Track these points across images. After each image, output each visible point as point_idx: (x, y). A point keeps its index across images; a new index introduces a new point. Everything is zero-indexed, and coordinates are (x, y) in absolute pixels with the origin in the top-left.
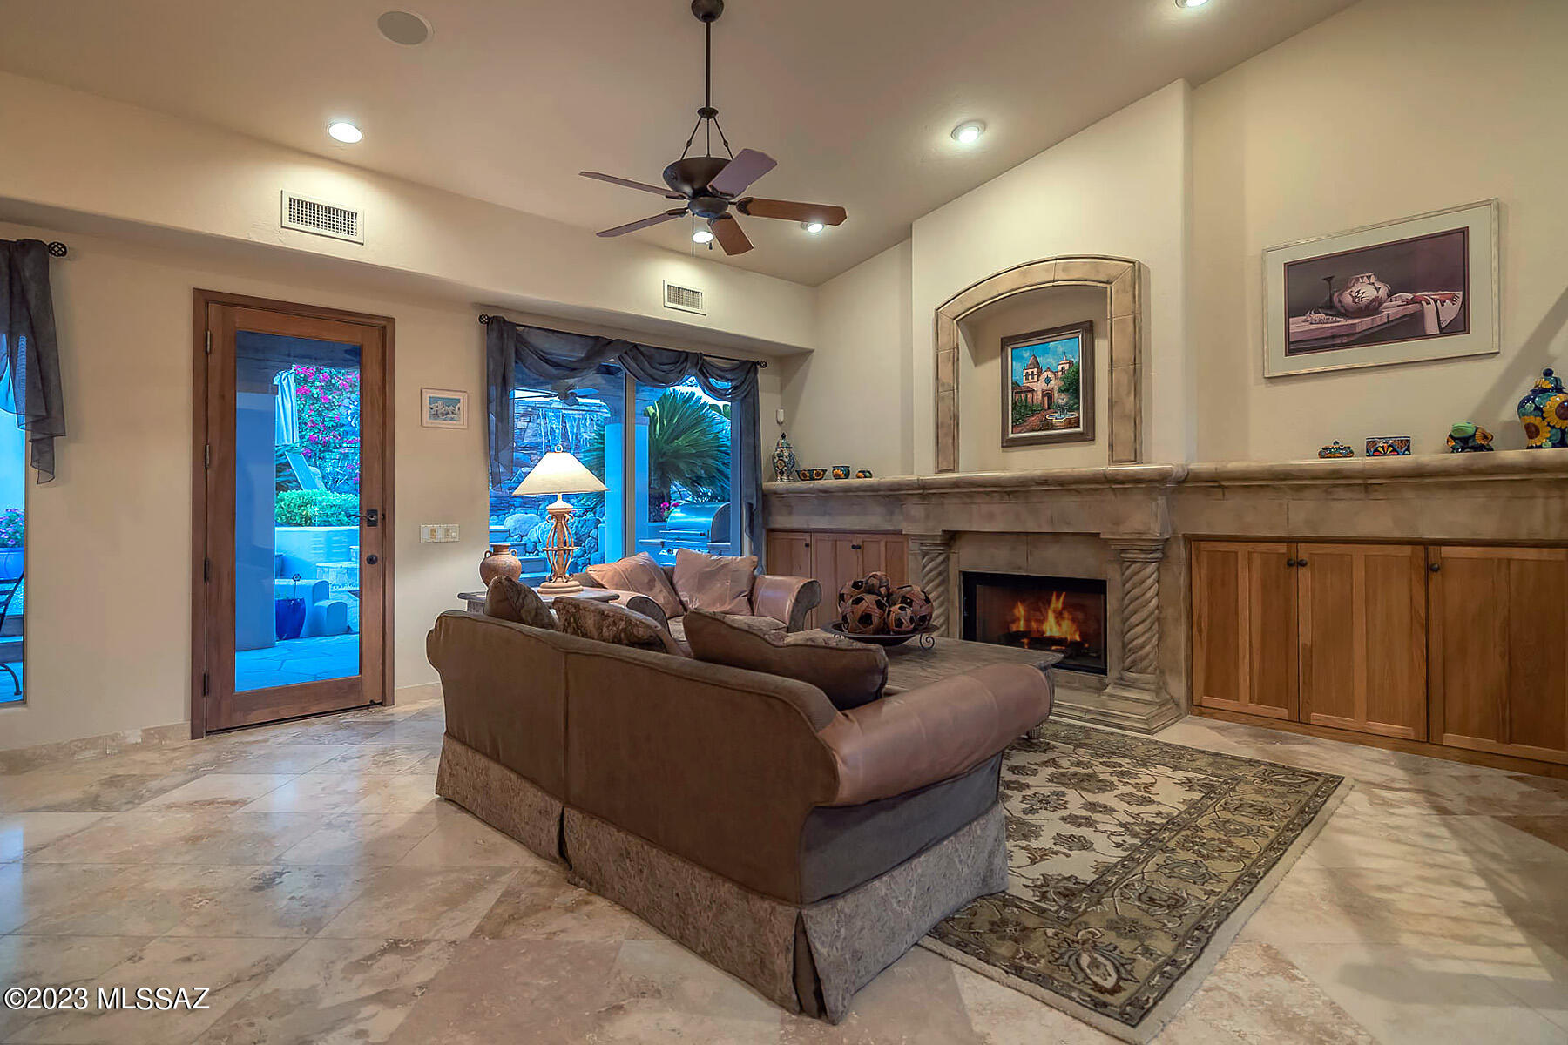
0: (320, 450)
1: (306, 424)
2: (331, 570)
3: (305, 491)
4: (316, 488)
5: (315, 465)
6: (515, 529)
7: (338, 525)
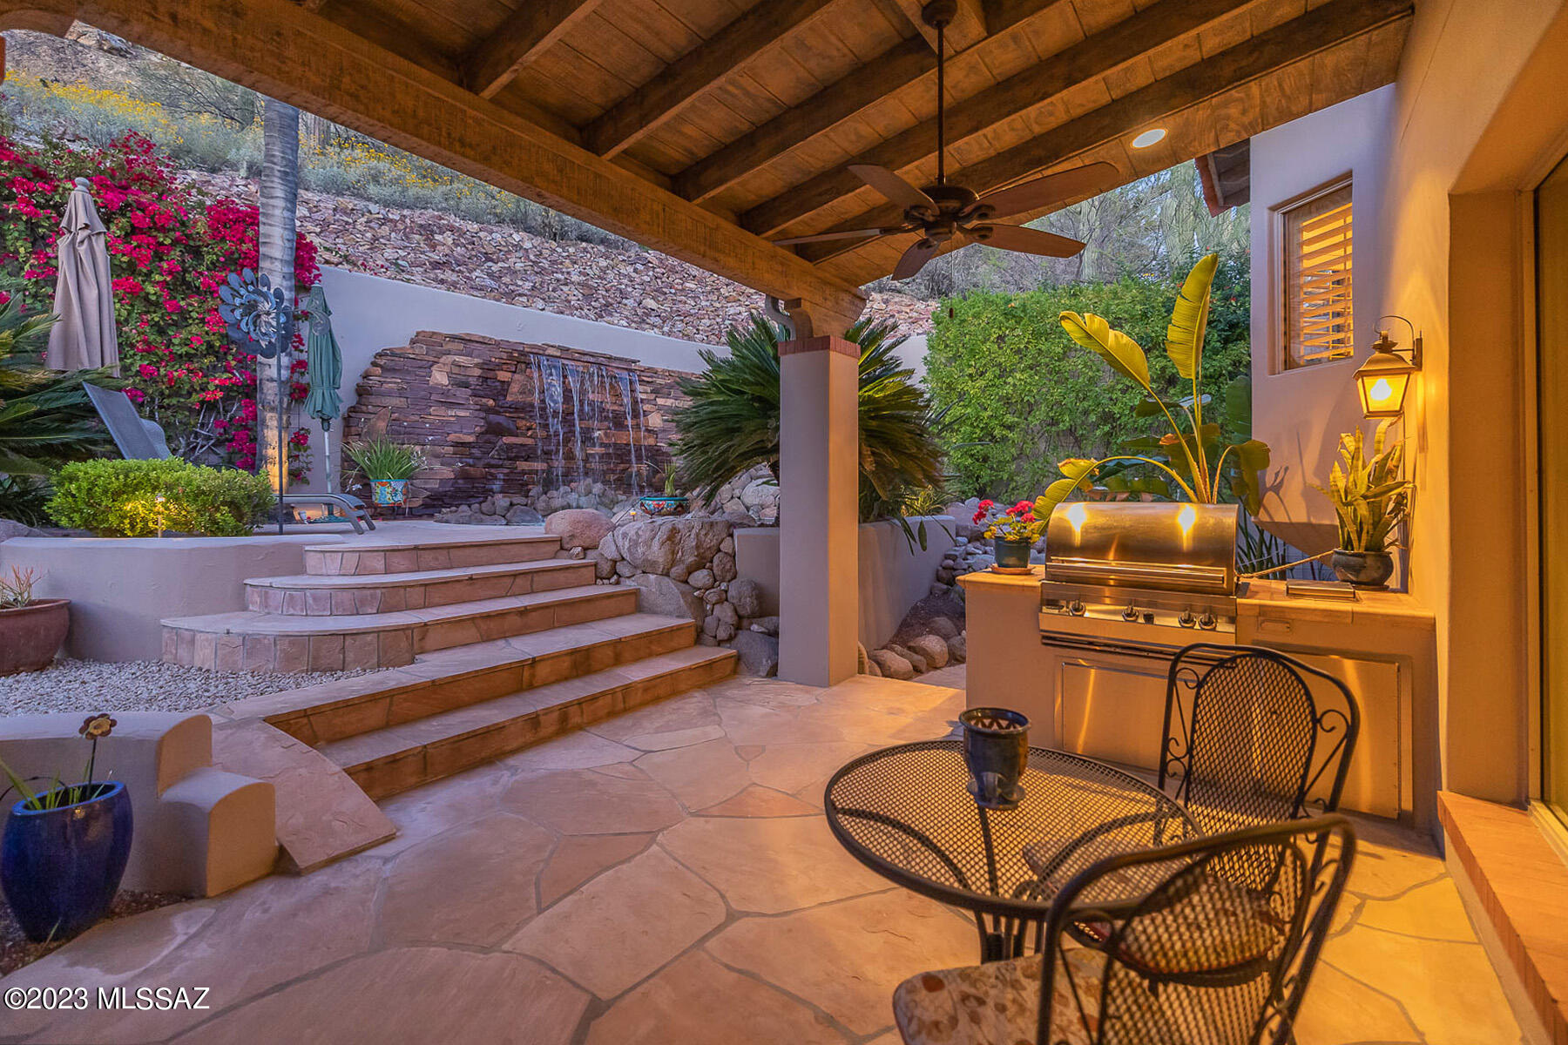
0: (162, 394)
1: (132, 346)
2: (198, 636)
3: (132, 462)
4: (156, 456)
5: (152, 417)
6: (573, 536)
7: (214, 534)
